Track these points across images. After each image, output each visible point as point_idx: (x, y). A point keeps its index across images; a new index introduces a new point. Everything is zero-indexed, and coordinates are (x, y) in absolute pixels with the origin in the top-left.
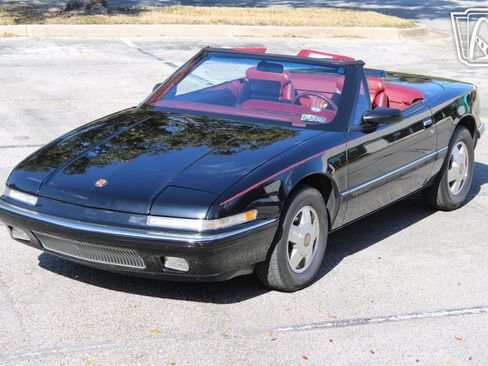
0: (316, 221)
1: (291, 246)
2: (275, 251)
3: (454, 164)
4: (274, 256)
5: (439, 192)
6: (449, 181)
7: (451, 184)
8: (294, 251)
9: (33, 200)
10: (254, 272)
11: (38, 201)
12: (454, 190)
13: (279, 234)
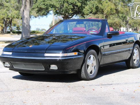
0: (95, 60)
1: (88, 66)
2: (83, 66)
3: (135, 54)
4: (83, 68)
5: (131, 62)
6: (134, 59)
7: (134, 60)
8: (89, 68)
9: (11, 53)
10: (77, 73)
11: (12, 53)
12: (135, 62)
13: (84, 61)
